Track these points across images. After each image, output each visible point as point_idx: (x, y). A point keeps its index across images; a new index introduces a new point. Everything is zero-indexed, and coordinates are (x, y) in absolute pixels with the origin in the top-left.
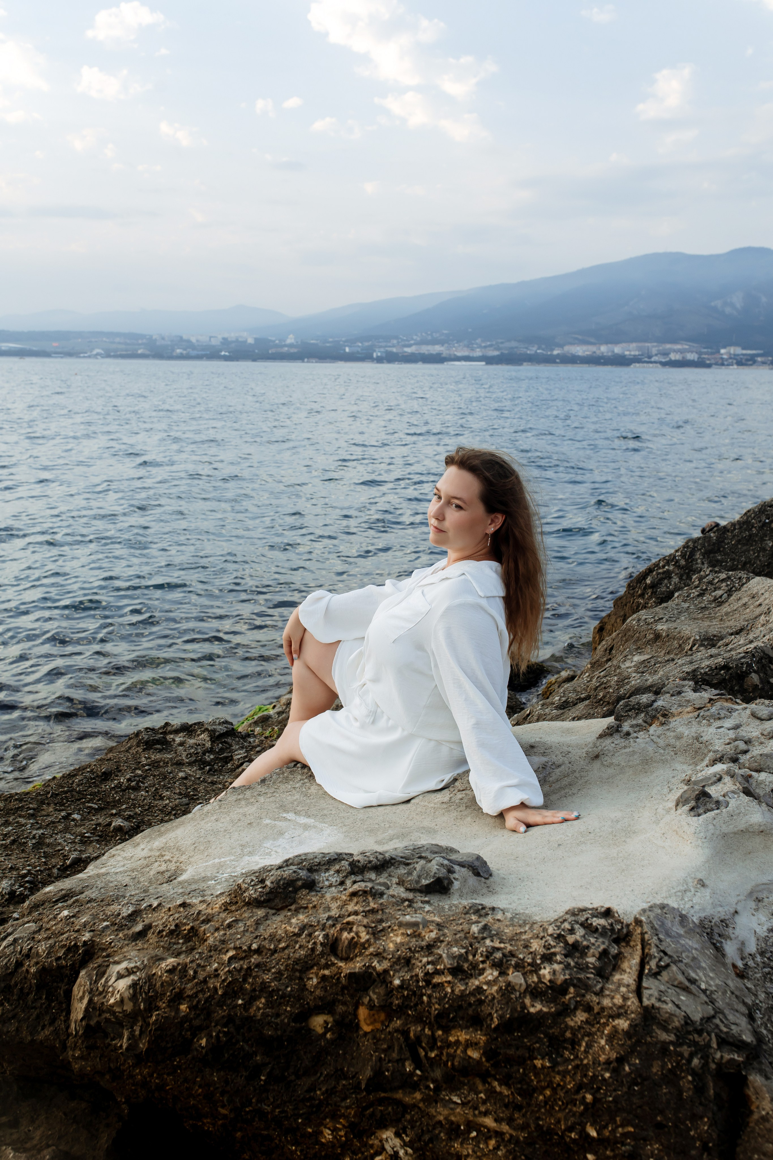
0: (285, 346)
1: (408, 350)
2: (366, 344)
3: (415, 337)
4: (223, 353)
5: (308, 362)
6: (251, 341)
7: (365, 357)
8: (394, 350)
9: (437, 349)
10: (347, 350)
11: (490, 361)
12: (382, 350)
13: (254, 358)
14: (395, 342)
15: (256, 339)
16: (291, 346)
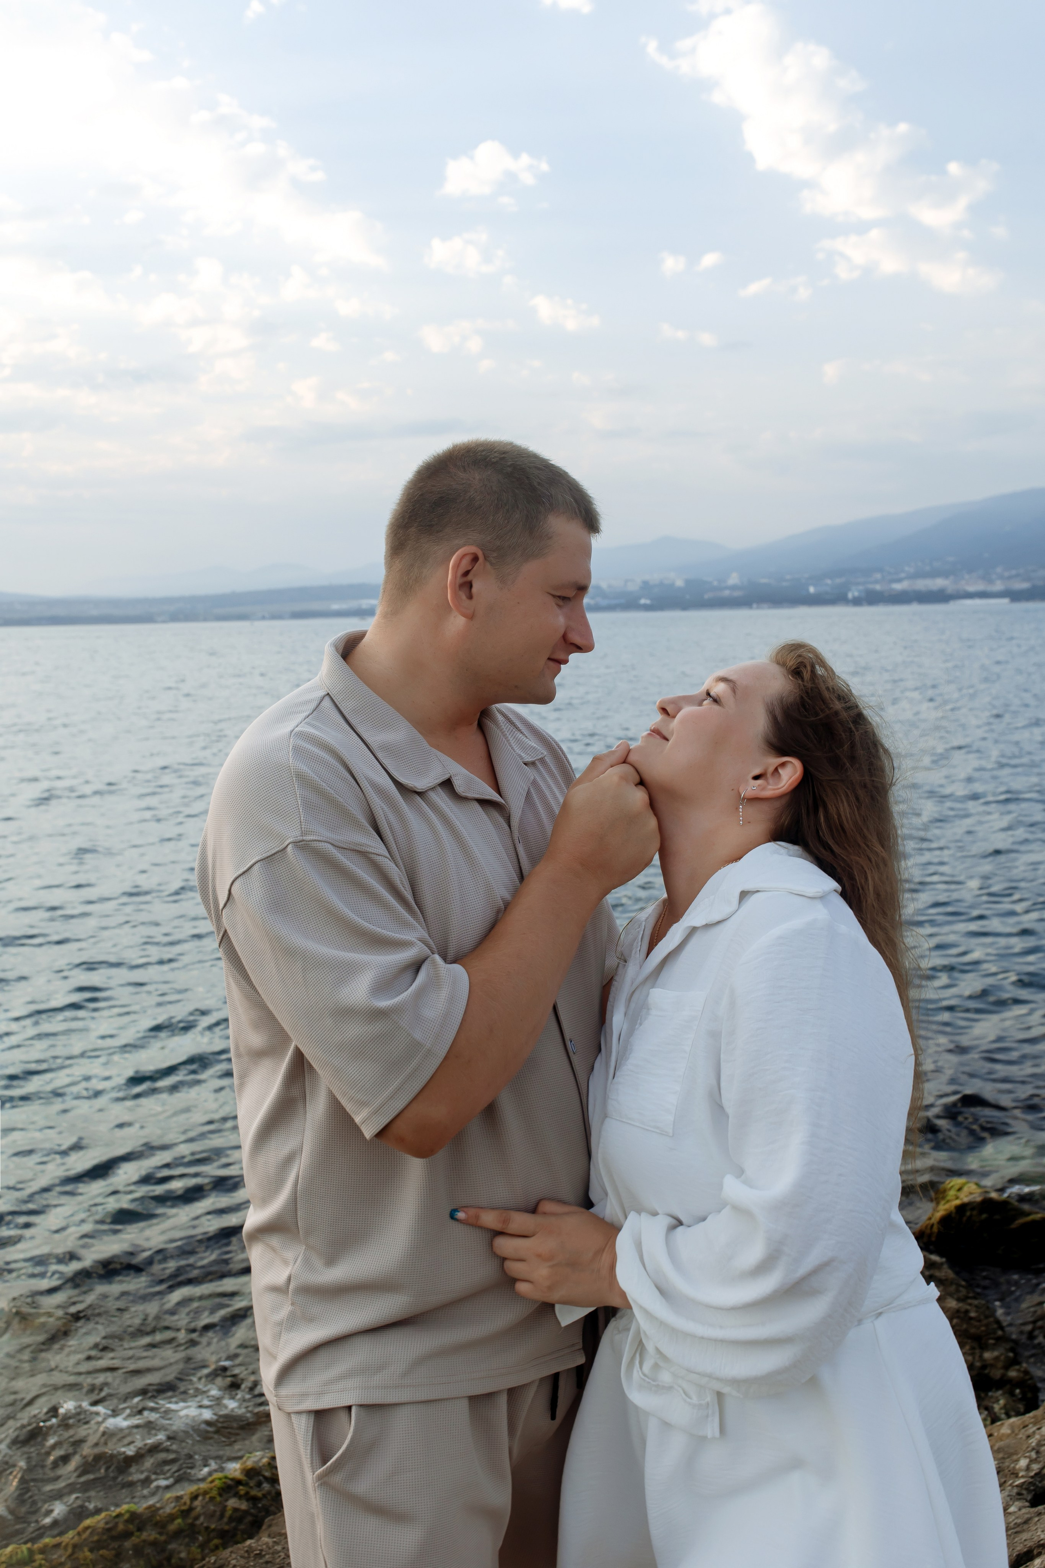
0: (727, 588)
1: (898, 587)
2: (838, 581)
3: (907, 569)
4: (643, 601)
5: (758, 608)
6: (680, 583)
7: (837, 598)
8: (878, 587)
9: (939, 583)
10: (812, 590)
11: (1015, 596)
12: (861, 588)
13: (684, 605)
14: (878, 576)
15: (687, 582)
16: (734, 588)
